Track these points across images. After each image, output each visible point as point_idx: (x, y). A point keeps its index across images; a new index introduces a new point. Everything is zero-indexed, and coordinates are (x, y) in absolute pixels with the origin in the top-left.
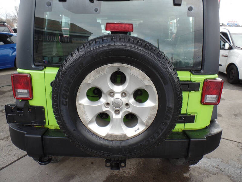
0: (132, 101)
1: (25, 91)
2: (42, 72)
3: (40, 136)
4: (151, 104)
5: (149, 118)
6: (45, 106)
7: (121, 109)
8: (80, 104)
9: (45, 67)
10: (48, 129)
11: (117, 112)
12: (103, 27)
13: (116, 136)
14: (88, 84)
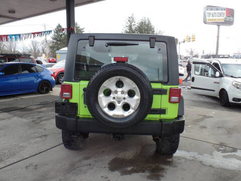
0: (126, 96)
1: (68, 94)
2: (78, 83)
3: (75, 119)
4: (137, 97)
5: (136, 105)
6: (78, 103)
7: (121, 100)
8: (100, 97)
9: (80, 80)
10: (79, 117)
11: (119, 102)
12: (113, 59)
13: (118, 115)
14: (105, 87)
